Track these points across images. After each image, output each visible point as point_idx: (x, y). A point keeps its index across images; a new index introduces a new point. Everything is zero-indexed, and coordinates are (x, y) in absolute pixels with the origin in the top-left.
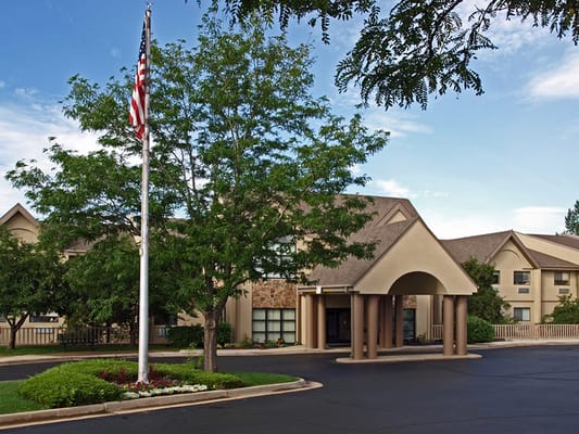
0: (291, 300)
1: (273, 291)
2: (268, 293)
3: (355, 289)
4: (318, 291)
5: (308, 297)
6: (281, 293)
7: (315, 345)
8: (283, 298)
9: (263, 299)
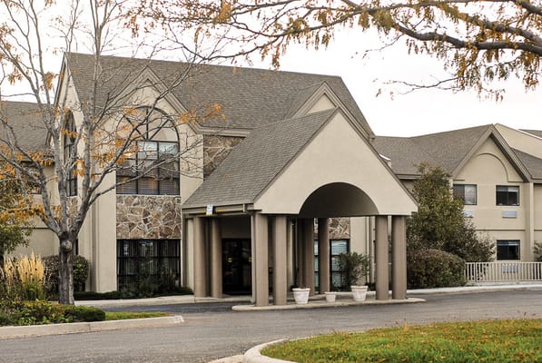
0: (173, 228)
1: (146, 214)
2: (140, 216)
3: (256, 207)
4: (209, 212)
5: (197, 221)
6: (158, 215)
7: (209, 293)
8: (161, 223)
9: (131, 226)
